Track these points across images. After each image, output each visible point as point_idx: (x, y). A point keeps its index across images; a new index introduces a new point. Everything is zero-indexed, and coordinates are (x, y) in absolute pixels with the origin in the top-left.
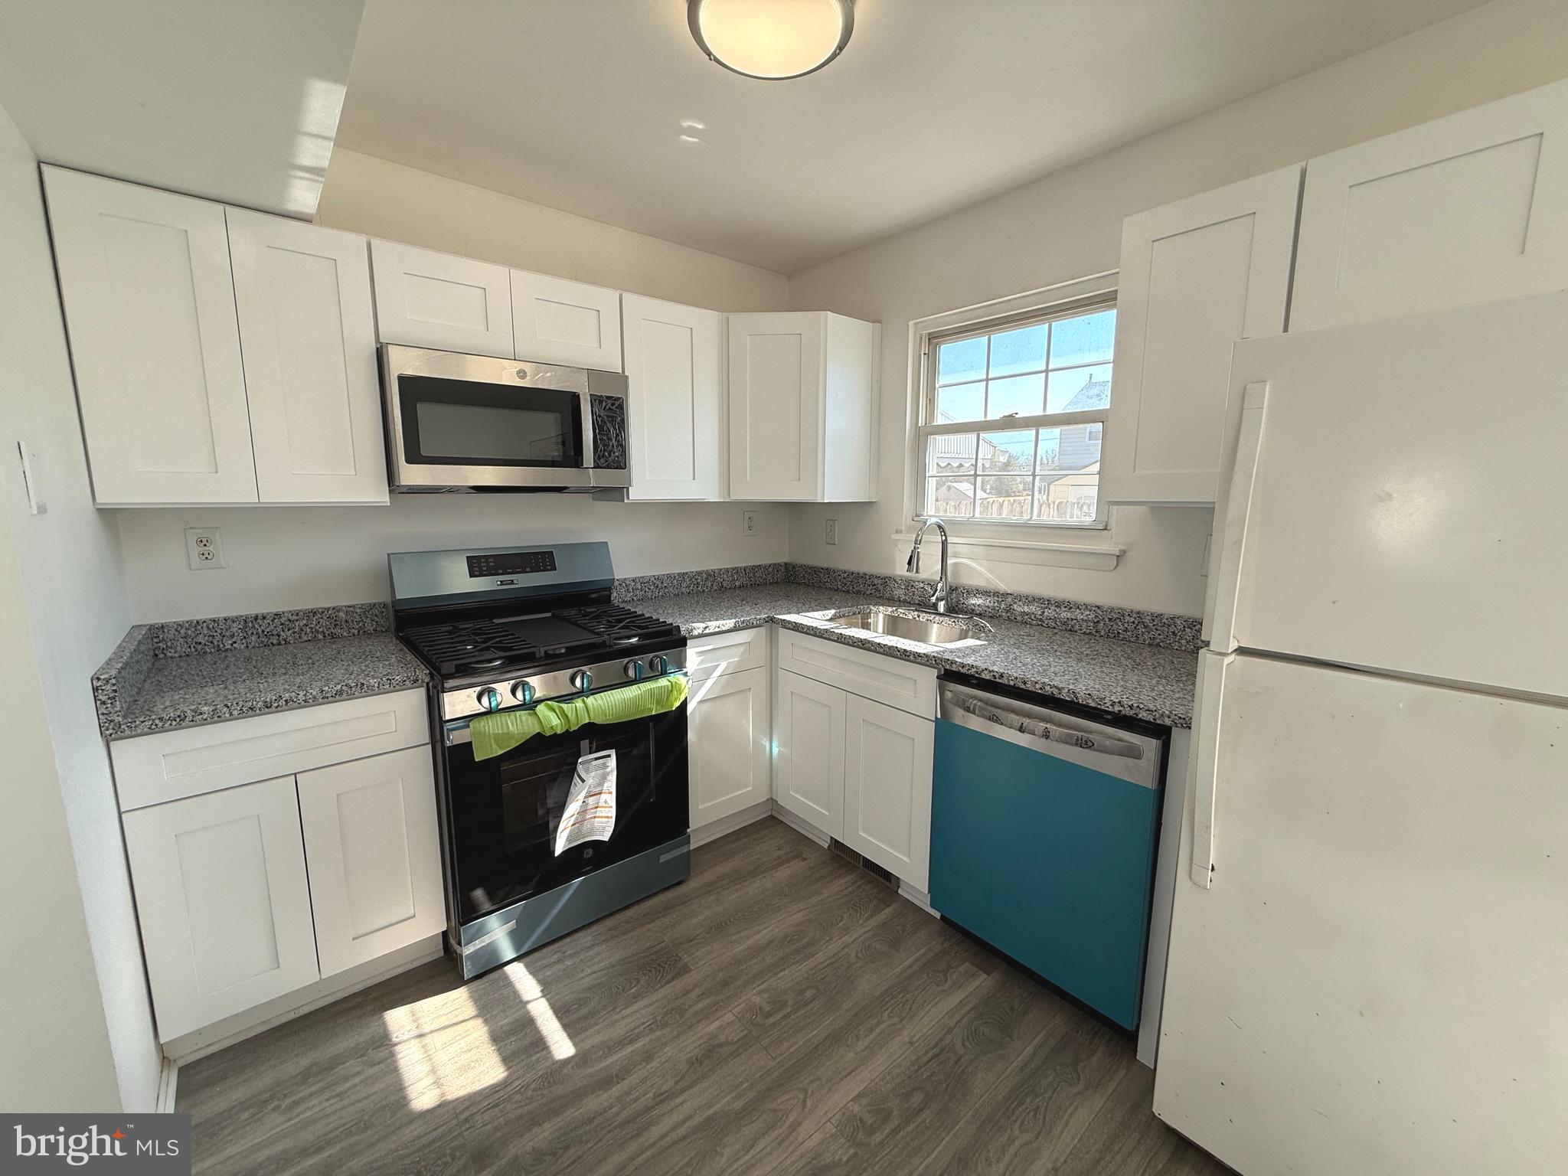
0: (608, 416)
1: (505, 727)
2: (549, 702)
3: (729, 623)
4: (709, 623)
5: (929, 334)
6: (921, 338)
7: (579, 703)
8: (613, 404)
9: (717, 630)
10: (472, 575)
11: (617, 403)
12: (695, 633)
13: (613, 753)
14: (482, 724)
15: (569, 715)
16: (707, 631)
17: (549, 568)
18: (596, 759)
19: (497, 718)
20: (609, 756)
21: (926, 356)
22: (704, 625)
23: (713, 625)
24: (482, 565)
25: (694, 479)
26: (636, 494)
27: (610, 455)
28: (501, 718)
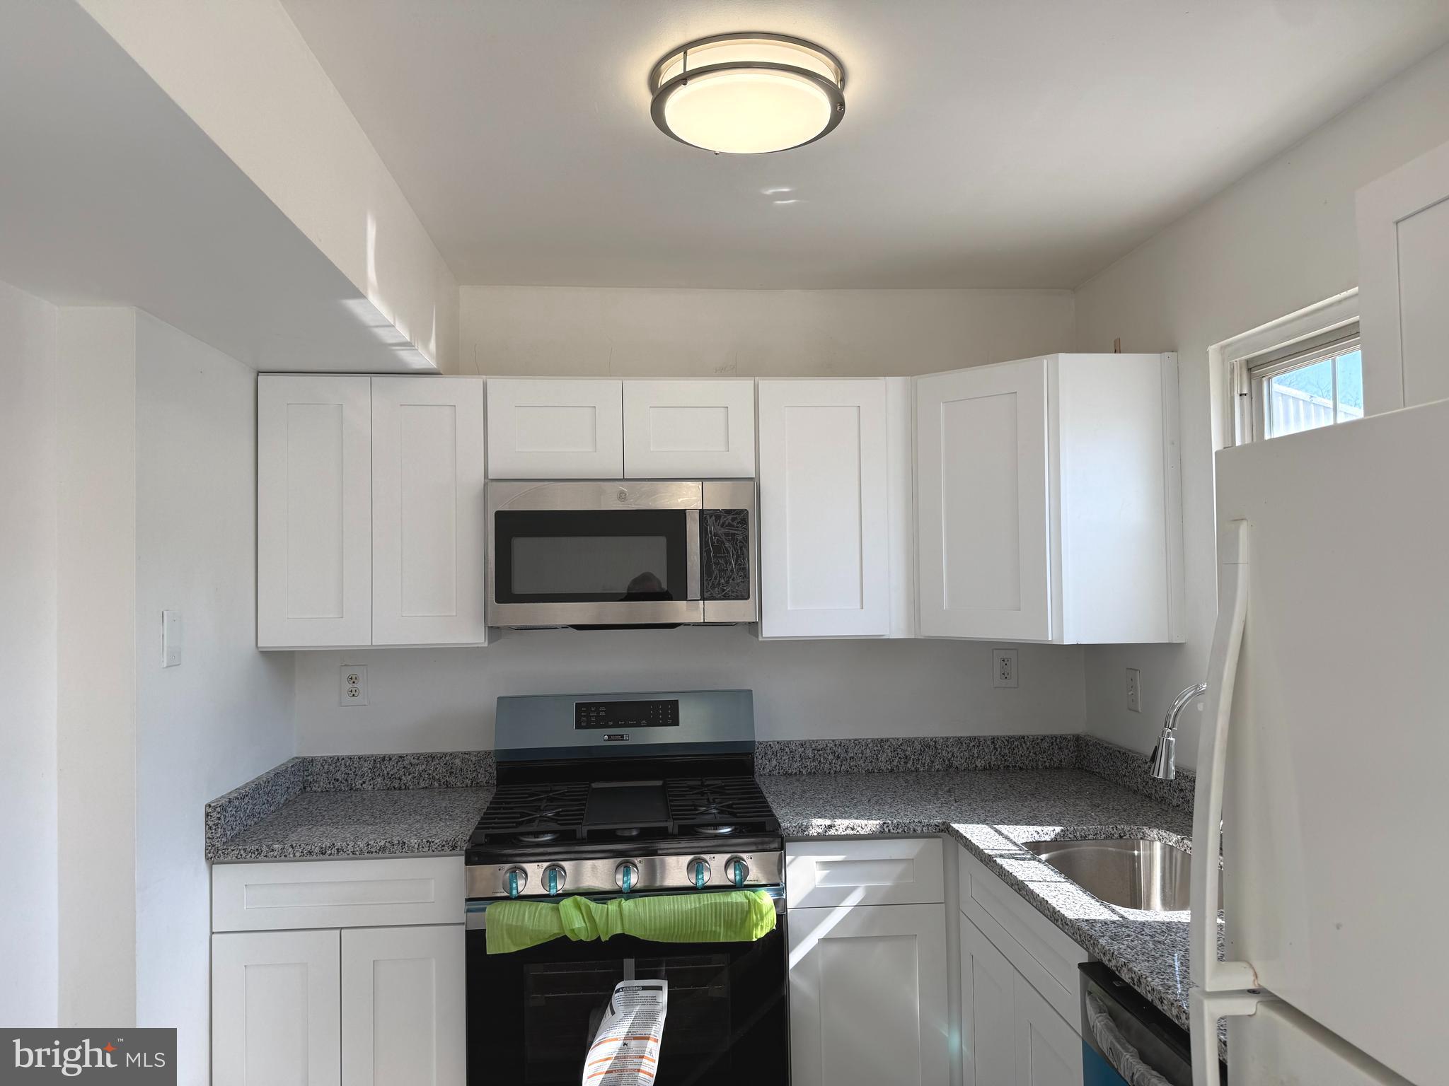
0: (727, 535)
1: (520, 918)
2: (578, 898)
3: (870, 825)
4: (838, 822)
5: (1248, 361)
6: (1232, 371)
7: (612, 906)
8: (733, 520)
9: (850, 832)
10: (579, 726)
11: (739, 518)
12: (813, 832)
13: (664, 984)
14: (499, 910)
15: (597, 920)
16: (832, 832)
17: (670, 721)
18: (644, 988)
19: (516, 905)
20: (660, 988)
21: (1246, 399)
22: (828, 822)
23: (842, 825)
24: (595, 714)
25: (862, 608)
26: (771, 630)
27: (727, 582)
28: (520, 907)
